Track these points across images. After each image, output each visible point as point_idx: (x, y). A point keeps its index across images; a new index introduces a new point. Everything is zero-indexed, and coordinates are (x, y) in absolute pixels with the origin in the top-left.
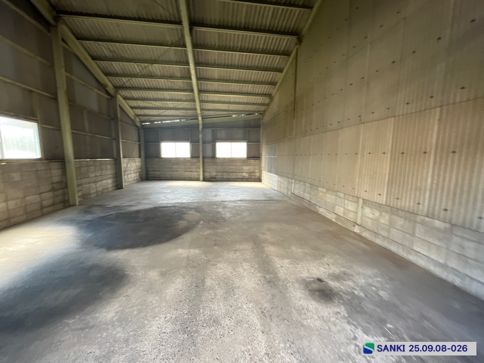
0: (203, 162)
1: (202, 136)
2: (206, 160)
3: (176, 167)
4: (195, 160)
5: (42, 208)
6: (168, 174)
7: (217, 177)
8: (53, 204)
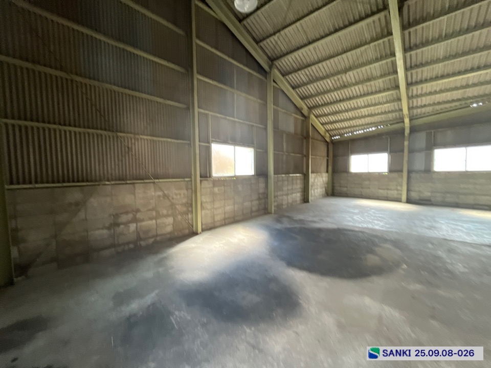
0: (409, 178)
1: (409, 143)
2: (413, 175)
3: (367, 183)
4: (395, 175)
5: (252, 212)
6: (357, 191)
7: (432, 199)
8: (258, 210)
